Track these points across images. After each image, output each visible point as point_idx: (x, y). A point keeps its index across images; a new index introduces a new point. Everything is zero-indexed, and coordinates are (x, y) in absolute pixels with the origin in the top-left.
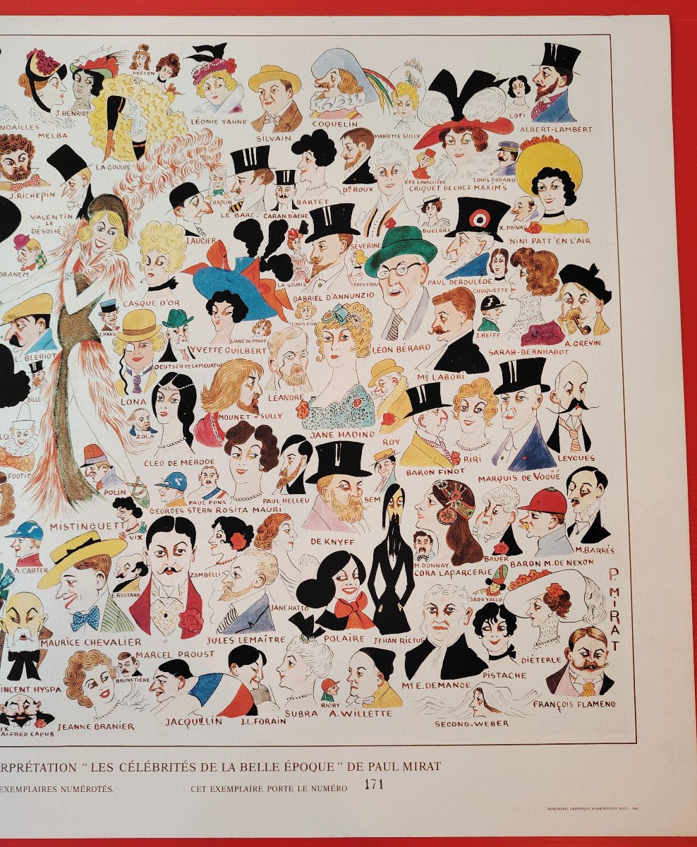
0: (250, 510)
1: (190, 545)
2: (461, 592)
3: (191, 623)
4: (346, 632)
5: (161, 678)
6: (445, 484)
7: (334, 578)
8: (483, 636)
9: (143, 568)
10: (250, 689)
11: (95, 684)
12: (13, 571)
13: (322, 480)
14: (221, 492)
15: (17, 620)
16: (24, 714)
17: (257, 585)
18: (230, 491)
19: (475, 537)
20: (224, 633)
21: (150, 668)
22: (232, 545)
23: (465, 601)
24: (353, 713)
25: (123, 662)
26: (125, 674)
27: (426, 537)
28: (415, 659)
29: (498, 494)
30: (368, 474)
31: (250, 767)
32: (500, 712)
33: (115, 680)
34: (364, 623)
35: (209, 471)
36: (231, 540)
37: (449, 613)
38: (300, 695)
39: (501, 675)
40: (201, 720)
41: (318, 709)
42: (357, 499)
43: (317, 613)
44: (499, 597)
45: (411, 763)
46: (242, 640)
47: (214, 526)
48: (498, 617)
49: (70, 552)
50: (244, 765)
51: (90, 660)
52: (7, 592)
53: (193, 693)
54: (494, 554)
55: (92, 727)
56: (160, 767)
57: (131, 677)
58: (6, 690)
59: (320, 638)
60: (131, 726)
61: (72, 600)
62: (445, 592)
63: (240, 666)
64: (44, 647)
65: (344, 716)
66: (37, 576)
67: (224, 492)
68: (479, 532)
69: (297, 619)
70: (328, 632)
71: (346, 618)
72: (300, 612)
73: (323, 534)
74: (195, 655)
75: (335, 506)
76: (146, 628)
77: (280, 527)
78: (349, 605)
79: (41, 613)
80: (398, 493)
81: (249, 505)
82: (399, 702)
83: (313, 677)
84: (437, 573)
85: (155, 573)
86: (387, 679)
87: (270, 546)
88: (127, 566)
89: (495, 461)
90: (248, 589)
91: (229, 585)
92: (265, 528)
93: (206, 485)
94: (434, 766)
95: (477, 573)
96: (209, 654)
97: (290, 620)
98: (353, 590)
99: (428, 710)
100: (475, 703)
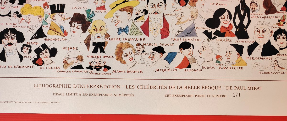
1: (164, 4)
2: (269, 24)
3: (165, 33)
4: (225, 38)
5: (153, 54)
7: (220, 18)
8: (277, 41)
9: (146, 12)
10: (188, 58)
11: (127, 55)
12: (94, 11)
15: (96, 30)
16: (99, 66)
17: (191, 19)
20: (177, 37)
21: (149, 49)
22: (180, 4)
23: (270, 28)
24: (228, 68)
25: (138, 47)
26: (139, 52)
27: (255, 4)
28: (251, 49)
31: (188, 87)
32: (284, 69)
33: (135, 54)
34: (231, 35)
36: (180, 2)
37: (264, 32)
38: (208, 61)
39: (284, 55)
40: (169, 70)
41: (215, 66)
43: (214, 30)
44: (283, 26)
45: (251, 87)
46: (185, 40)
48: (283, 34)
49: (117, 5)
50: (186, 87)
51: (125, 46)
52: (92, 19)
53: (166, 59)
54: (281, 11)
55: (126, 72)
56: (153, 87)
57: (141, 53)
58: (92, 57)
59: (215, 40)
60: (141, 72)
61: (118, 23)
62: (263, 24)
63: (184, 49)
64: (107, 41)
65: (225, 69)
66: (104, 14)
68: (275, 3)
69: (206, 33)
71: (225, 33)
72: (207, 30)
74: (166, 45)
76: (147, 34)
78: (226, 28)
79: (105, 28)
82: (246, 64)
83: (212, 54)
84: (259, 17)
85: (151, 13)
86: (241, 55)
87: (195, 5)
88: (140, 11)
90: (187, 21)
91: (179, 19)
94: (260, 88)
95: (275, 17)
96: (172, 44)
97: (203, 33)
98: (227, 22)
99: (257, 67)
100: (275, 65)
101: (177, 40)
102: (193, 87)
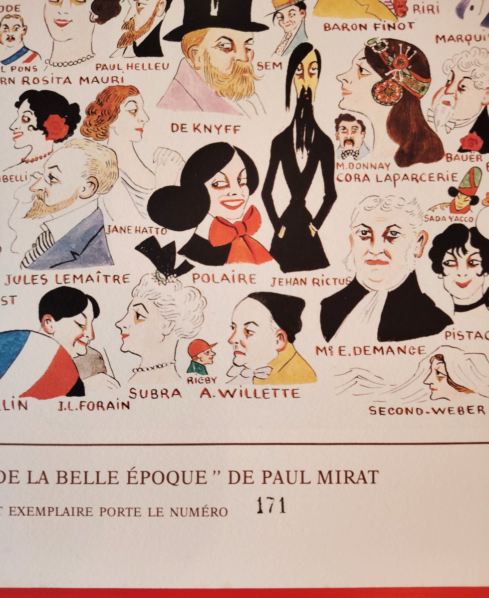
0: (75, 80)
2: (410, 208)
4: (226, 268)
6: (383, 45)
7: (208, 184)
8: (444, 275)
10: (73, 355)
13: (190, 37)
14: (29, 54)
17: (85, 194)
18: (45, 53)
19: (431, 125)
20: (32, 267)
22: (46, 133)
23: (416, 220)
24: (237, 393)
27: (355, 123)
29: (465, 60)
30: (262, 28)
31: (73, 477)
32: (472, 392)
34: (255, 254)
35: (11, 22)
36: (46, 124)
37: (390, 240)
38: (154, 365)
39: (473, 335)
41: (183, 386)
42: (245, 65)
43: (181, 238)
44: (469, 214)
45: (330, 472)
46: (61, 280)
47: (18, 105)
48: (468, 245)
50: (62, 474)
54: (461, 150)
59: (186, 277)
62: (385, 207)
63: (57, 319)
65: (224, 396)
67: (35, 54)
68: (437, 118)
69: (149, 248)
70: (199, 268)
71: (228, 247)
72: (153, 237)
73: (190, 117)
75: (211, 74)
77: (122, 106)
78: (233, 226)
80: (311, 57)
81: (74, 73)
82: (311, 376)
83: (174, 337)
84: (372, 178)
86: (291, 339)
87: (105, 135)
89: (460, 11)
90: (72, 200)
91: (41, 194)
92: (98, 107)
93: (6, 43)
94: (368, 477)
95: (435, 178)
96: (9, 300)
97: (138, 248)
98: (237, 203)
99: (357, 389)
100: (433, 378)
101: (29, 280)
102: (92, 478)
